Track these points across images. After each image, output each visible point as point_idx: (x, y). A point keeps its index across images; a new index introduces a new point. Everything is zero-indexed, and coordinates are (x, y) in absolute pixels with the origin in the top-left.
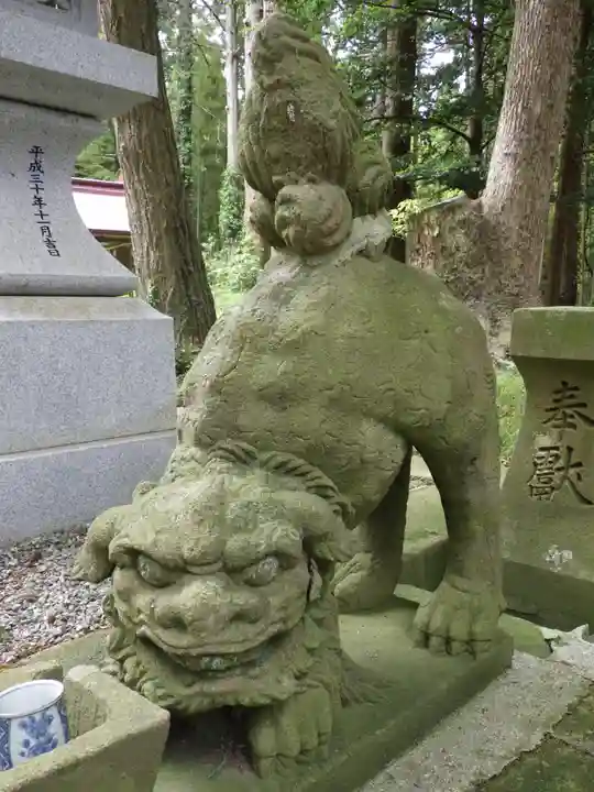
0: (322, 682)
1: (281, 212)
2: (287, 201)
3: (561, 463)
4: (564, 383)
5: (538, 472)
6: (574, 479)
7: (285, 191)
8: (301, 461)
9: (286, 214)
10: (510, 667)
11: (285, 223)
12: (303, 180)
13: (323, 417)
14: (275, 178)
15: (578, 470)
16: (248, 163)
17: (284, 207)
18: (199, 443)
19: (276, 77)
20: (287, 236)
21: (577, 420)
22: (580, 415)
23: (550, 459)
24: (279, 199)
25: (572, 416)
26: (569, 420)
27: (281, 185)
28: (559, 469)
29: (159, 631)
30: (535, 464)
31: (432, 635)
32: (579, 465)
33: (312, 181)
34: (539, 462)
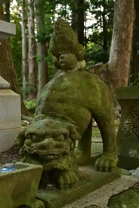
0: (74, 170)
1: (60, 60)
2: (62, 58)
3: (132, 127)
4: (131, 106)
5: (126, 130)
6: (135, 131)
7: (62, 55)
8: (67, 117)
9: (62, 61)
10: (120, 177)
11: (62, 62)
12: (66, 53)
13: (72, 106)
14: (59, 53)
15: (136, 128)
16: (53, 49)
17: (61, 59)
18: (43, 113)
19: (60, 31)
20: (62, 66)
21: (135, 116)
22: (135, 114)
23: (129, 126)
24: (60, 57)
25: (133, 114)
26: (133, 116)
27: (61, 54)
28: (131, 129)
29: (38, 150)
30: (125, 128)
31: (100, 167)
32: (136, 127)
33: (68, 53)
34: (126, 127)
